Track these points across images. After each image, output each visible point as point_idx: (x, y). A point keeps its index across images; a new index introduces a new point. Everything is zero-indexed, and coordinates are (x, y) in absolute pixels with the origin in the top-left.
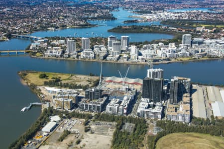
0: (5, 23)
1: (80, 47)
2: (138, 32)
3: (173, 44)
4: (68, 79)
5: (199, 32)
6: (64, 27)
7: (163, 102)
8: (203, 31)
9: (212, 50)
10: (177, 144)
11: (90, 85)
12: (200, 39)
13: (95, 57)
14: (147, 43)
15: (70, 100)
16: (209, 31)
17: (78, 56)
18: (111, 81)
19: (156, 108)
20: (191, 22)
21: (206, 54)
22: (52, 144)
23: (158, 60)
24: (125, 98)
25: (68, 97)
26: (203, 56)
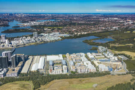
2: (17, 32)
3: (29, 37)
5: (45, 30)
7: (9, 67)
8: (47, 30)
9: (46, 38)
12: (43, 34)
14: (18, 37)
16: (49, 30)
19: (3, 71)
20: (44, 26)
23: (19, 46)
26: (41, 42)
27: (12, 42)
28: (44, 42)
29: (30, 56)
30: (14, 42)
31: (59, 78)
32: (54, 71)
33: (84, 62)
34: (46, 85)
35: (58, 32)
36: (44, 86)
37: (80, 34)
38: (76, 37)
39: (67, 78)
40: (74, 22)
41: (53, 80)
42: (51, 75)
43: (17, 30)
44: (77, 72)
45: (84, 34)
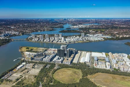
0: (23, 29)
1: (45, 37)
3: (78, 37)
4: (36, 49)
5: (90, 32)
6: (44, 30)
7: (64, 57)
8: (92, 32)
9: (91, 38)
10: (61, 72)
11: (42, 51)
12: (89, 35)
13: (49, 41)
14: (70, 36)
15: (31, 57)
16: (94, 31)
17: (43, 41)
18: (50, 50)
19: (61, 59)
20: (89, 29)
21: (88, 40)
22: (18, 73)
23: (71, 42)
24: (51, 56)
25: (31, 56)
26: (87, 40)
27: (66, 39)
28: (90, 41)
29: (79, 51)
30: (68, 39)
31: (103, 72)
32: (99, 65)
33: (127, 62)
34: (92, 75)
35: (101, 34)
36: (91, 75)
37: (122, 37)
38: (118, 39)
39: (110, 73)
40: (116, 26)
41: (98, 72)
42: (95, 68)
43: (69, 31)
44: (119, 70)
45: (126, 37)
